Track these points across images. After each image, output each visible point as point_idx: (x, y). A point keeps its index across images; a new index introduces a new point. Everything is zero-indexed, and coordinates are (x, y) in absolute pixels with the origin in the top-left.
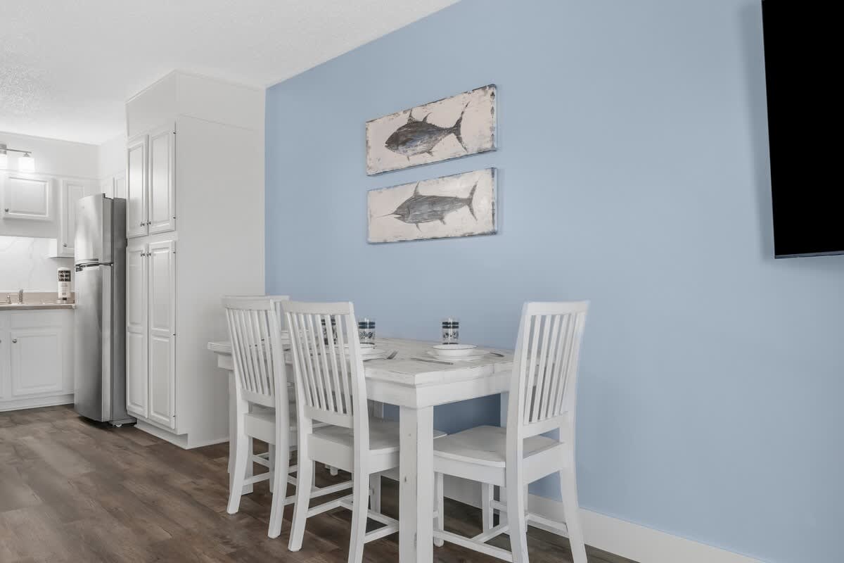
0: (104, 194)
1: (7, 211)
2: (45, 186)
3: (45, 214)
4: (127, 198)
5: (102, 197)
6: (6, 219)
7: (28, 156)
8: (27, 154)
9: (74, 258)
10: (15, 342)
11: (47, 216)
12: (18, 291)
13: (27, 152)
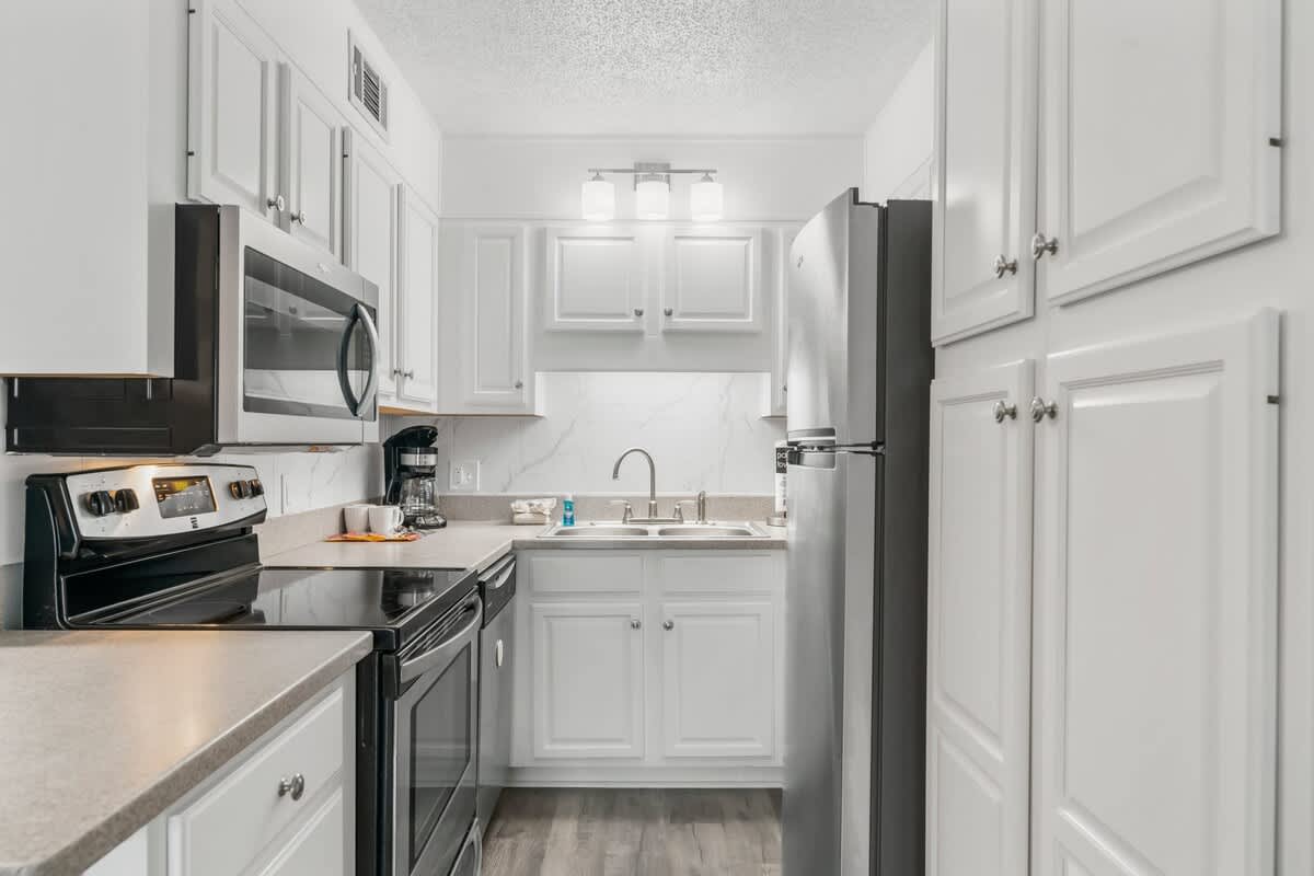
0: (855, 191)
1: (669, 314)
2: (746, 247)
3: (743, 315)
4: (935, 198)
5: (848, 200)
6: (668, 333)
7: (711, 180)
8: (707, 175)
9: (786, 417)
10: (669, 628)
11: (750, 320)
12: (698, 494)
13: (707, 172)
